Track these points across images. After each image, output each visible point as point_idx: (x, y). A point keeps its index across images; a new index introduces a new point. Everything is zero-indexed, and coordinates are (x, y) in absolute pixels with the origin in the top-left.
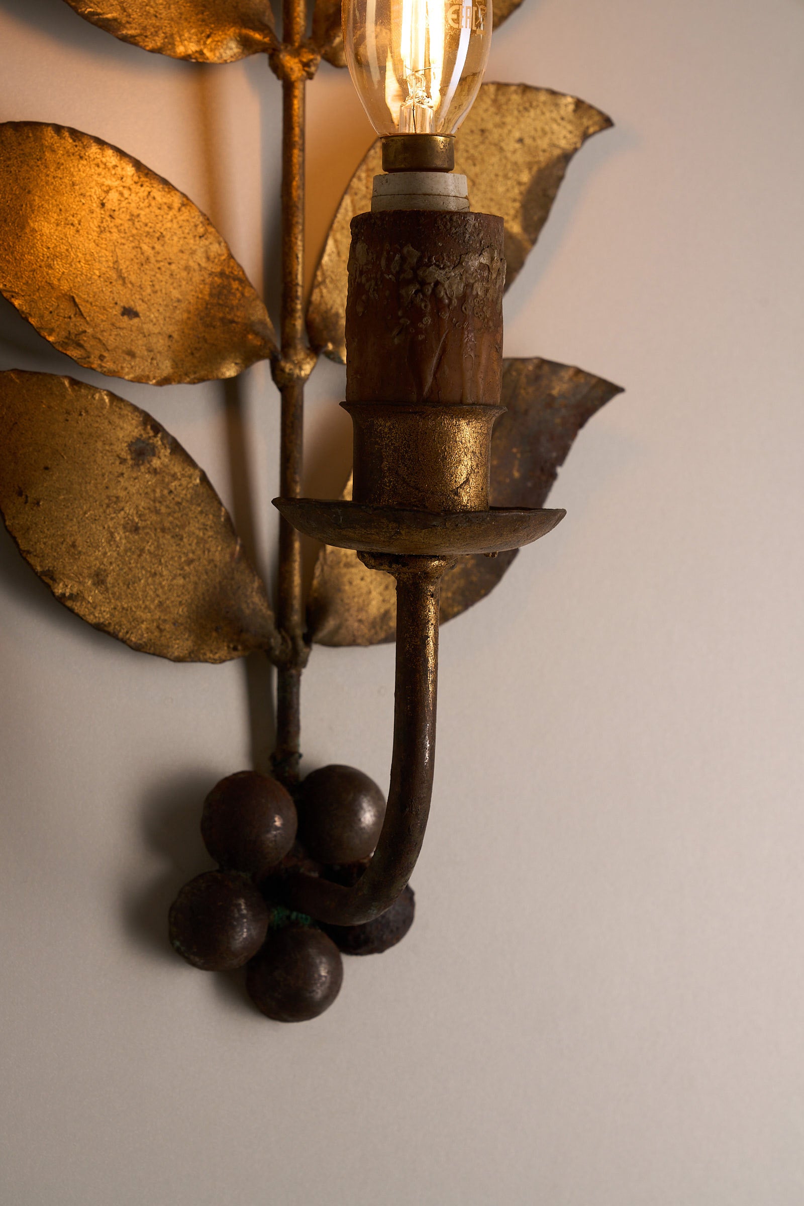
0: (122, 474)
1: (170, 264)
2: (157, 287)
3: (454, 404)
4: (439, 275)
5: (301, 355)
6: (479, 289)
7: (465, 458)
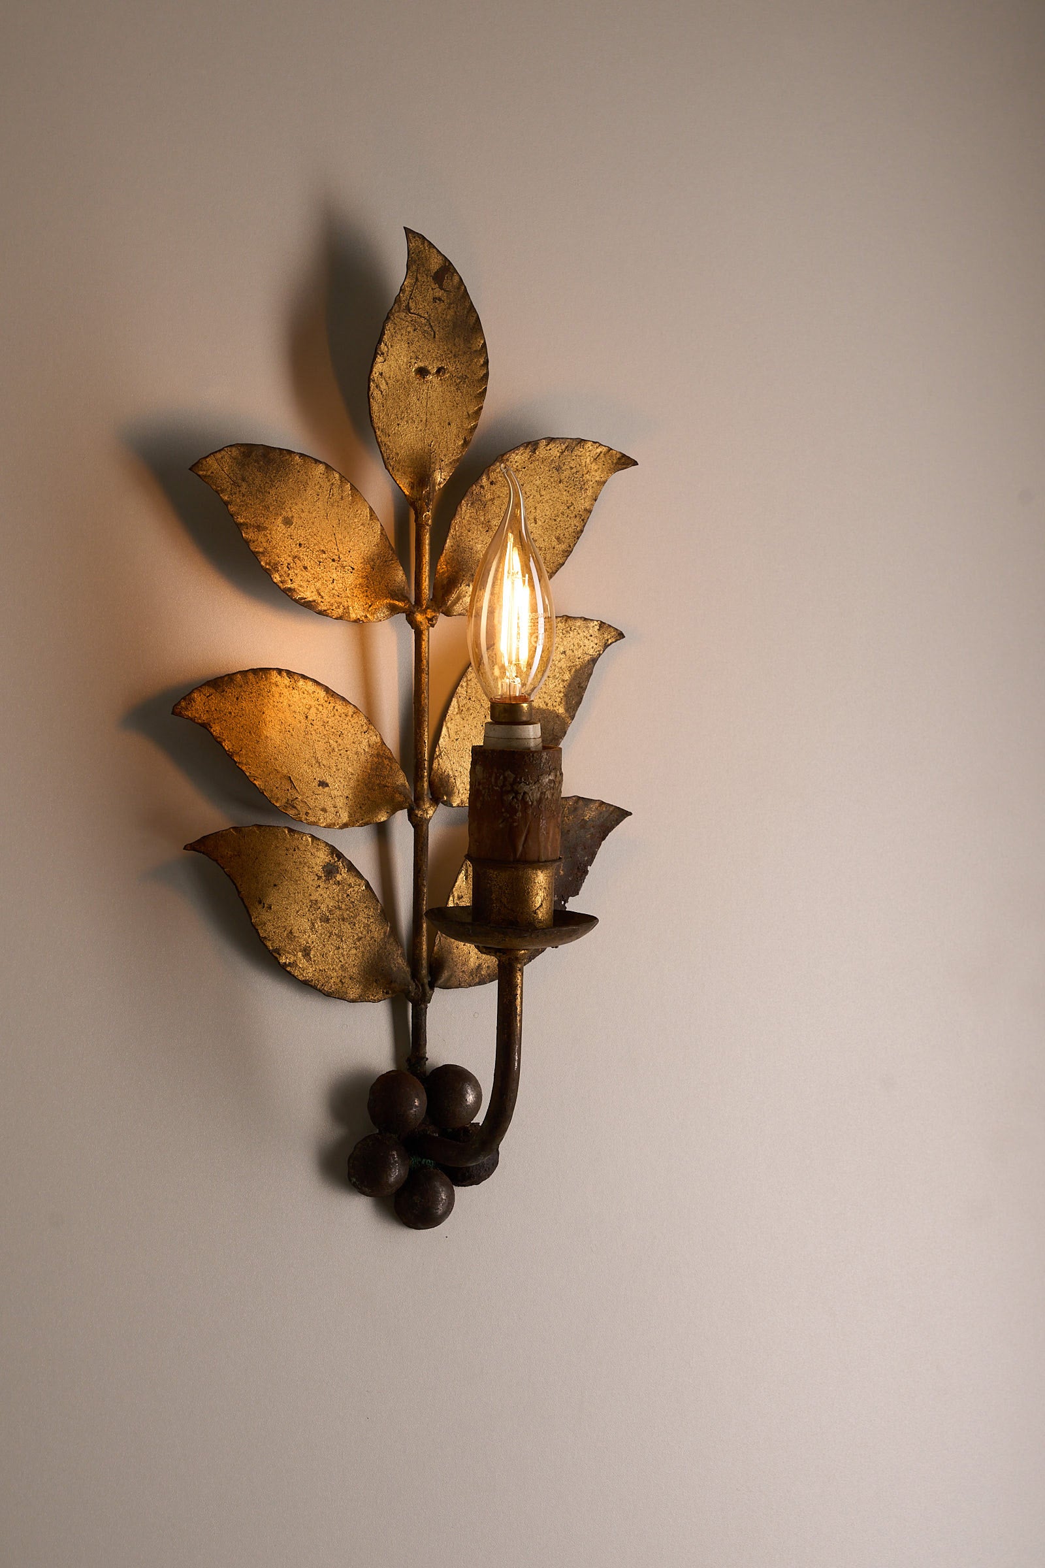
0: (319, 886)
1: (346, 751)
2: (339, 767)
3: (534, 862)
4: (526, 788)
5: (427, 806)
6: (548, 795)
7: (540, 892)
